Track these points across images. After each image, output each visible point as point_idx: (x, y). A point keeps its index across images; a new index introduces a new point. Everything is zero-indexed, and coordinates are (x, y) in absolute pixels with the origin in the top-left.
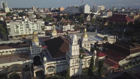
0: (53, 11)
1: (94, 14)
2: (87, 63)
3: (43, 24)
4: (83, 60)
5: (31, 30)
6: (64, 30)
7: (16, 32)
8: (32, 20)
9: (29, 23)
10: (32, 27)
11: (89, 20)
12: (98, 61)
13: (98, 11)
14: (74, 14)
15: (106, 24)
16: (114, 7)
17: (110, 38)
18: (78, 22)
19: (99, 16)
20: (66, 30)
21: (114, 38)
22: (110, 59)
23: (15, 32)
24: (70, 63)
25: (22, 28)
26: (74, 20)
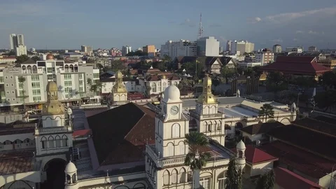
0: (131, 54)
1: (230, 59)
2: (217, 184)
3: (95, 75)
4: (203, 174)
5: (63, 89)
6: (151, 92)
7: (19, 95)
8: (65, 64)
9: (56, 71)
10: (66, 83)
11: (218, 71)
12: (251, 177)
13: (238, 53)
14: (179, 60)
15: (263, 79)
16: (276, 46)
17: (280, 109)
18: (189, 76)
19: (243, 63)
20: (158, 92)
21: (291, 110)
22: (288, 169)
23: (17, 97)
24: (156, 185)
25: (38, 85)
26: (180, 71)
